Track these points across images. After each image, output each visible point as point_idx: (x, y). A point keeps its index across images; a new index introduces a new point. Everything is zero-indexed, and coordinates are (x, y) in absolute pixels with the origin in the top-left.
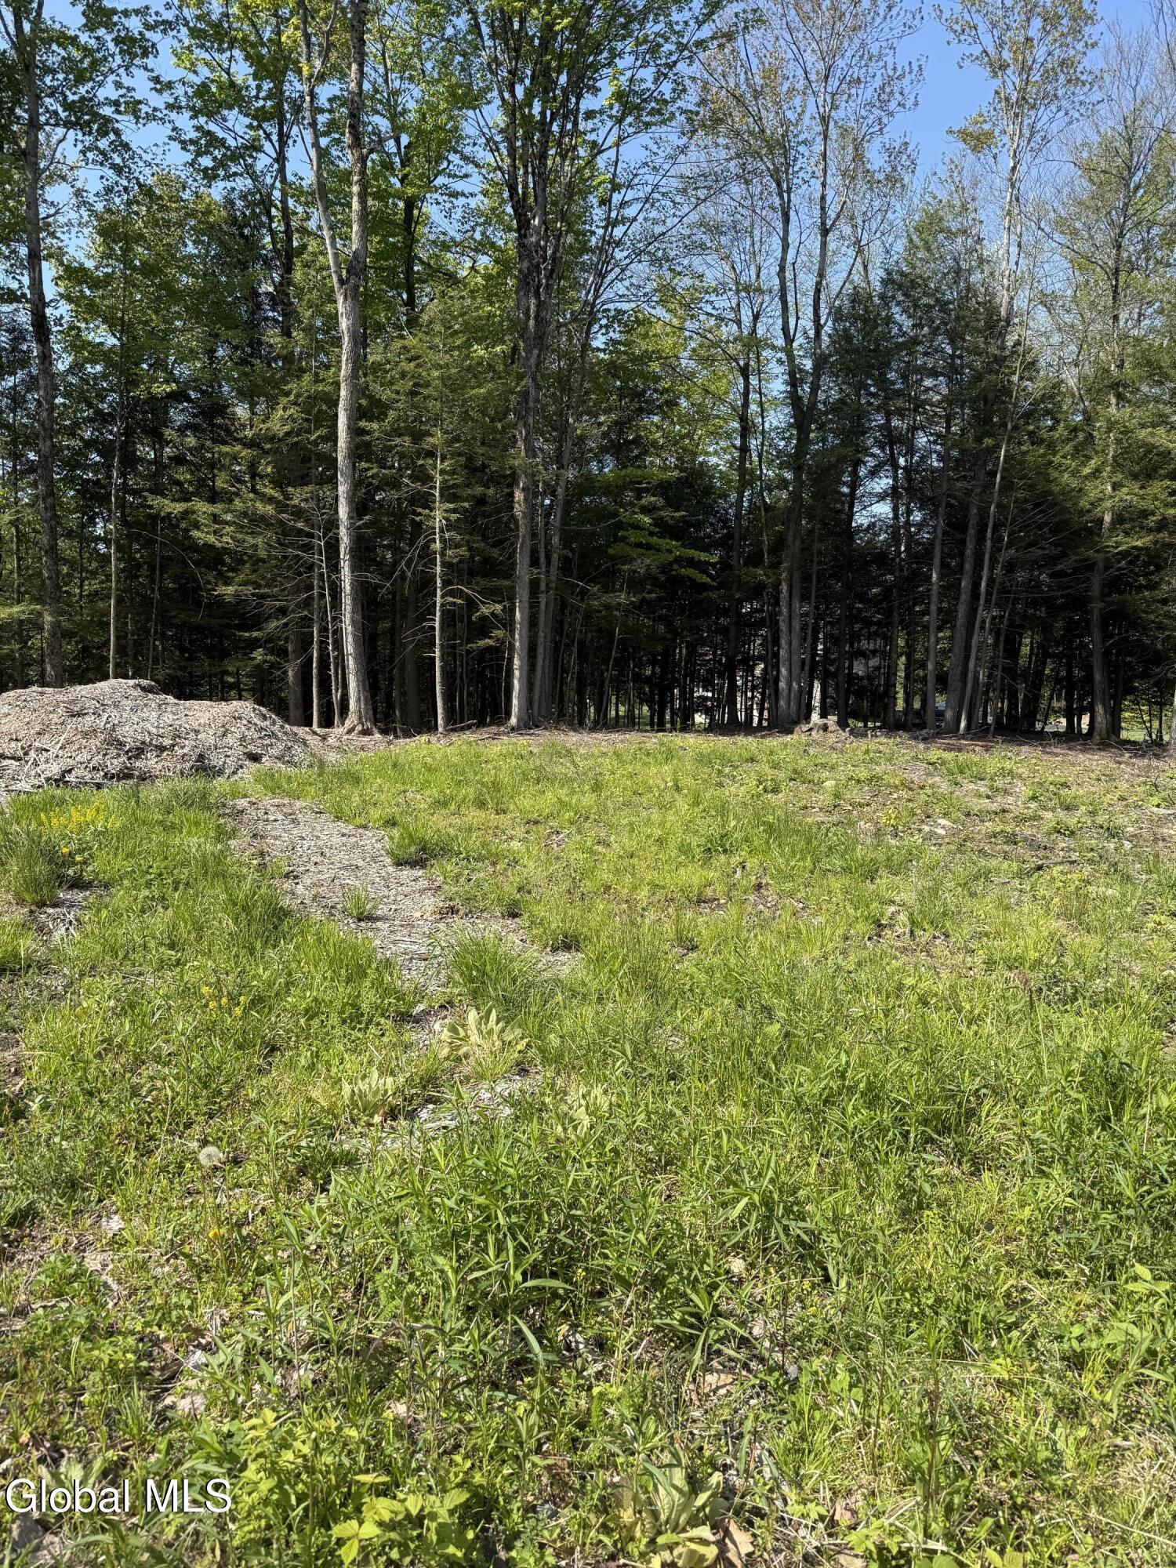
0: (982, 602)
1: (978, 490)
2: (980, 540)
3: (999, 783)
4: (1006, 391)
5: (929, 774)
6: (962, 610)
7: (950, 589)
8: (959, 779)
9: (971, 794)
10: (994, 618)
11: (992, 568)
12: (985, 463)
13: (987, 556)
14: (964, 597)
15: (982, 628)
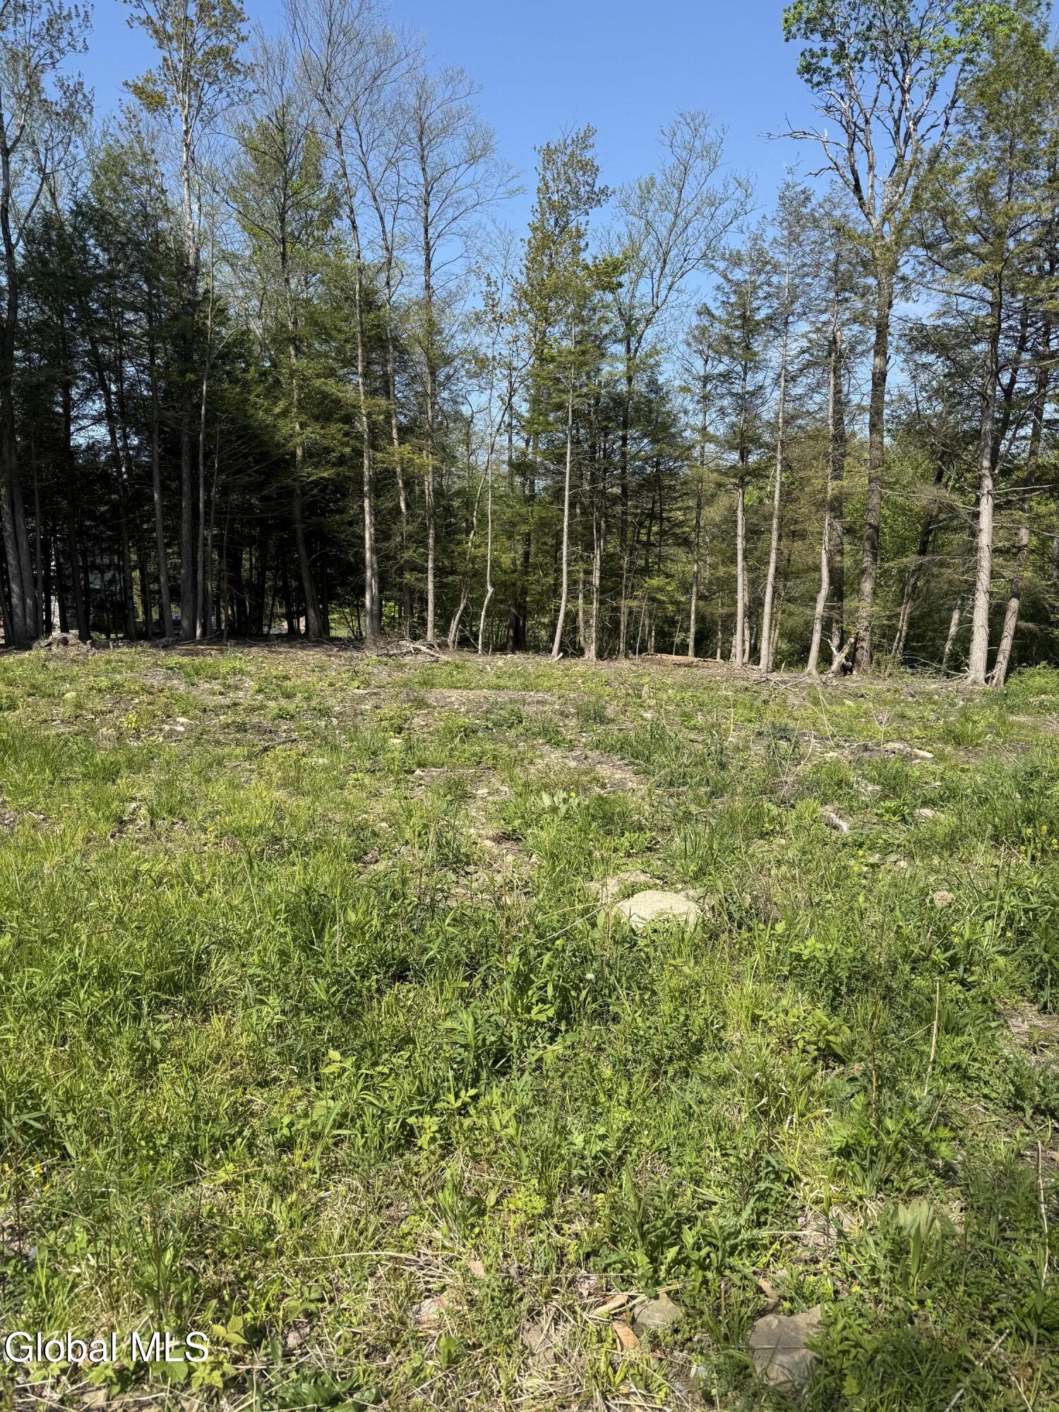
0: (202, 521)
1: (187, 420)
2: (194, 466)
3: (230, 681)
4: (201, 332)
5: (169, 678)
6: (185, 528)
7: (172, 510)
8: (196, 680)
9: (206, 691)
10: (215, 536)
11: (208, 491)
12: (190, 396)
13: (201, 481)
14: (186, 516)
15: (205, 545)
